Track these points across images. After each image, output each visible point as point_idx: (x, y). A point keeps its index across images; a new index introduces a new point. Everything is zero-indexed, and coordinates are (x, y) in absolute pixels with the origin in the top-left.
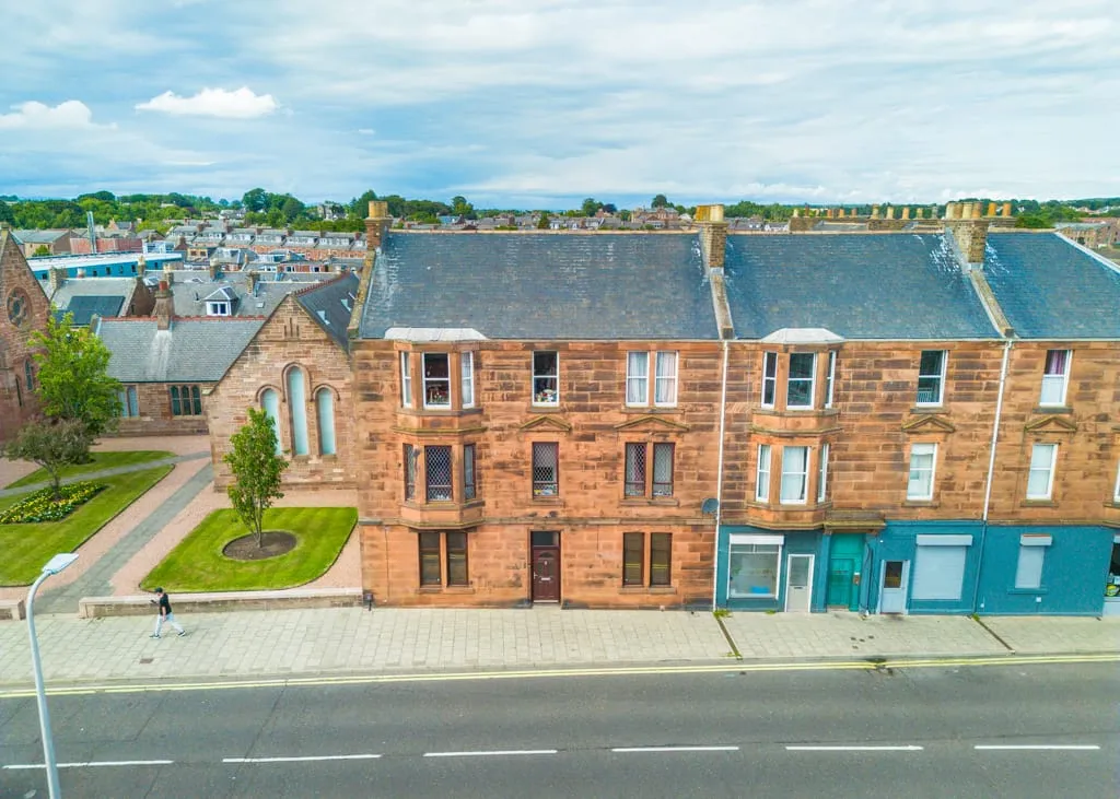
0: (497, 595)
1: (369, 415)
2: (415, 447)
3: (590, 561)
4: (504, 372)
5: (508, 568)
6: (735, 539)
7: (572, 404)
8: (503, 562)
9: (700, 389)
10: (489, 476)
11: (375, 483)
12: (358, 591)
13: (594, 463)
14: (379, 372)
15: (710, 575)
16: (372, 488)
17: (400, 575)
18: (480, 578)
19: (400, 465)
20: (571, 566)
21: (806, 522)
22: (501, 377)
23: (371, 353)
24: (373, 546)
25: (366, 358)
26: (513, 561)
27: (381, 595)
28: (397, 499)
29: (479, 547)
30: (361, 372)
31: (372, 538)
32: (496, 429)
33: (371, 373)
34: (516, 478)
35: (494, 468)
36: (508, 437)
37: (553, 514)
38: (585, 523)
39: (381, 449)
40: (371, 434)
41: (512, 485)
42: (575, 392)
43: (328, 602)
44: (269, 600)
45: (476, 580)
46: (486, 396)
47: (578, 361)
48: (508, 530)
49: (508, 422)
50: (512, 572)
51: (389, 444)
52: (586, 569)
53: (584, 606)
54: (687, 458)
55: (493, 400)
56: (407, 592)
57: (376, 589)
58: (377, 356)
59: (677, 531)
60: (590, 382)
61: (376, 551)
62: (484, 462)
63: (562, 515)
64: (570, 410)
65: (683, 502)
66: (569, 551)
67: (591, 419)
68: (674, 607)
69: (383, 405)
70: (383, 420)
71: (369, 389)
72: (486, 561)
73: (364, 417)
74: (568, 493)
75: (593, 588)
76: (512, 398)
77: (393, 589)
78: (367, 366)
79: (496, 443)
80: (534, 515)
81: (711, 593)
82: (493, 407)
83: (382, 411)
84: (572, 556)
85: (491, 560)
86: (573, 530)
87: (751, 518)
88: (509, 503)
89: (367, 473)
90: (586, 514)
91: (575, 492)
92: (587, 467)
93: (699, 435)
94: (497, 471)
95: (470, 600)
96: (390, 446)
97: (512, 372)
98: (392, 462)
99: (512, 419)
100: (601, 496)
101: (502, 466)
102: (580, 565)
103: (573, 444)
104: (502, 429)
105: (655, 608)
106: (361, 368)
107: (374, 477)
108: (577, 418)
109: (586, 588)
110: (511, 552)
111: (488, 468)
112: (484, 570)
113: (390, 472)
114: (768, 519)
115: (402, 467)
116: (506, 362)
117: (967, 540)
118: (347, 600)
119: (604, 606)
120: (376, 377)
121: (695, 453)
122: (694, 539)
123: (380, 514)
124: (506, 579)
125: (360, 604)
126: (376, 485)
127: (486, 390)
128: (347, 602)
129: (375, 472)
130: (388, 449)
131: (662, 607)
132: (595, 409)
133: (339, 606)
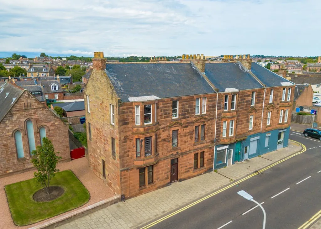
0: (162, 183)
1: (125, 130)
2: (141, 139)
3: (186, 165)
4: (165, 109)
5: (165, 173)
6: (218, 149)
7: (183, 116)
8: (164, 172)
9: (211, 108)
10: (160, 144)
11: (126, 155)
12: (119, 196)
13: (187, 134)
14: (128, 114)
15: (213, 161)
16: (125, 157)
17: (134, 186)
18: (157, 179)
19: (134, 146)
20: (181, 168)
21: (234, 140)
22: (164, 111)
23: (125, 107)
24: (125, 178)
25: (124, 109)
26: (166, 171)
27: (127, 196)
28: (133, 159)
29: (157, 169)
30: (122, 115)
31: (124, 175)
32: (162, 128)
33: (125, 115)
34: (167, 143)
35: (162, 141)
36: (166, 130)
37: (177, 153)
38: (186, 153)
39: (128, 142)
40: (125, 137)
41: (167, 146)
42: (183, 113)
43: (109, 204)
44: (88, 210)
45: (156, 180)
46: (160, 118)
47: (184, 103)
48: (165, 161)
49: (166, 125)
50: (166, 175)
51: (131, 139)
52: (185, 168)
53: (184, 179)
54: (209, 128)
55: (162, 119)
56: (135, 191)
57: (126, 194)
58: (128, 108)
59: (206, 150)
60: (187, 109)
61: (126, 179)
62: (159, 140)
63: (179, 152)
64: (182, 118)
65: (208, 141)
66: (181, 163)
67: (187, 121)
68: (205, 172)
69: (129, 126)
70: (129, 131)
71: (125, 121)
72: (159, 173)
73: (123, 131)
74: (181, 145)
75: (187, 173)
76: (167, 117)
77: (131, 192)
78: (124, 112)
79: (162, 133)
80: (172, 154)
81: (213, 166)
82: (162, 121)
83: (128, 128)
84: (182, 165)
85: (161, 172)
86: (182, 156)
87: (222, 142)
88: (166, 152)
89: (123, 151)
90: (186, 150)
91: (183, 144)
92: (186, 136)
93: (211, 121)
94: (163, 142)
95: (154, 188)
96: (131, 140)
97: (167, 108)
98: (132, 146)
99: (167, 124)
100: (189, 144)
101: (164, 140)
102: (184, 167)
103: (183, 129)
104: (164, 128)
105: (201, 174)
106: (122, 113)
107: (126, 152)
108: (184, 121)
109: (185, 174)
110: (166, 168)
111: (160, 142)
112: (158, 177)
113: (131, 150)
114: (227, 141)
115: (135, 147)
116: (166, 105)
117: (258, 138)
118: (116, 201)
119: (189, 178)
120: (127, 116)
121: (210, 126)
122: (210, 151)
123: (127, 166)
124: (164, 178)
125: (120, 201)
126: (126, 156)
127: (160, 115)
128: (115, 202)
129: (126, 151)
130: (130, 141)
131: (203, 173)
132: (188, 117)
133: (113, 204)
